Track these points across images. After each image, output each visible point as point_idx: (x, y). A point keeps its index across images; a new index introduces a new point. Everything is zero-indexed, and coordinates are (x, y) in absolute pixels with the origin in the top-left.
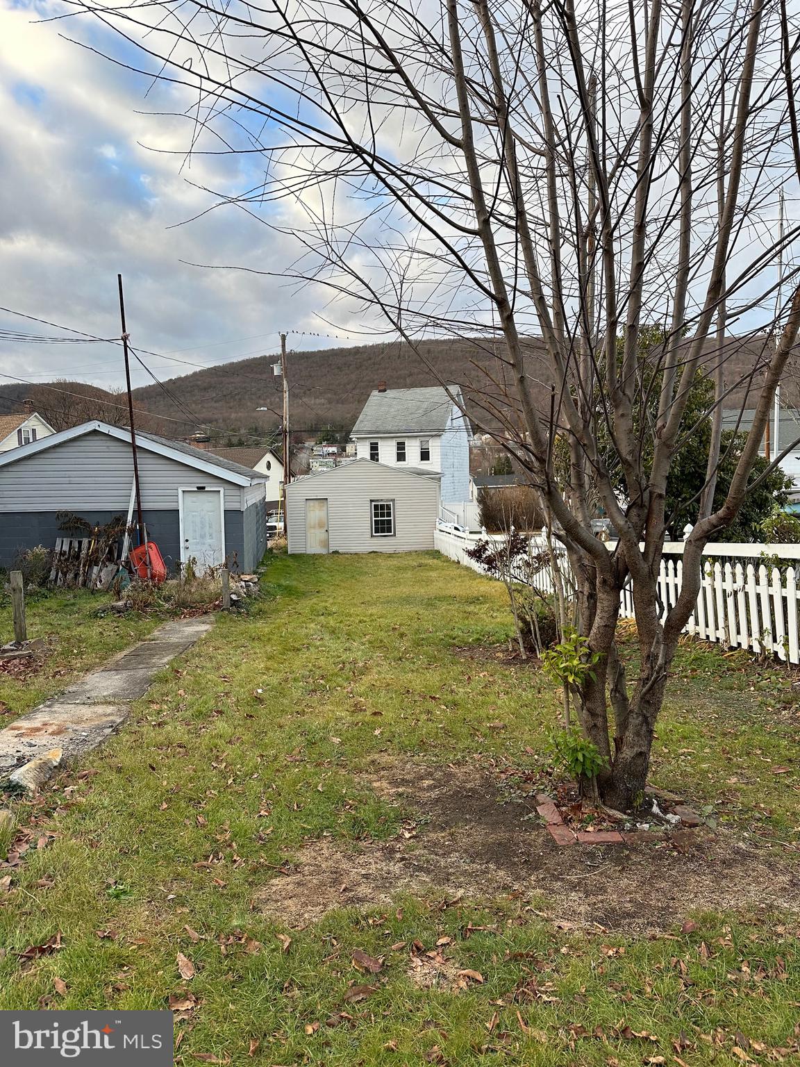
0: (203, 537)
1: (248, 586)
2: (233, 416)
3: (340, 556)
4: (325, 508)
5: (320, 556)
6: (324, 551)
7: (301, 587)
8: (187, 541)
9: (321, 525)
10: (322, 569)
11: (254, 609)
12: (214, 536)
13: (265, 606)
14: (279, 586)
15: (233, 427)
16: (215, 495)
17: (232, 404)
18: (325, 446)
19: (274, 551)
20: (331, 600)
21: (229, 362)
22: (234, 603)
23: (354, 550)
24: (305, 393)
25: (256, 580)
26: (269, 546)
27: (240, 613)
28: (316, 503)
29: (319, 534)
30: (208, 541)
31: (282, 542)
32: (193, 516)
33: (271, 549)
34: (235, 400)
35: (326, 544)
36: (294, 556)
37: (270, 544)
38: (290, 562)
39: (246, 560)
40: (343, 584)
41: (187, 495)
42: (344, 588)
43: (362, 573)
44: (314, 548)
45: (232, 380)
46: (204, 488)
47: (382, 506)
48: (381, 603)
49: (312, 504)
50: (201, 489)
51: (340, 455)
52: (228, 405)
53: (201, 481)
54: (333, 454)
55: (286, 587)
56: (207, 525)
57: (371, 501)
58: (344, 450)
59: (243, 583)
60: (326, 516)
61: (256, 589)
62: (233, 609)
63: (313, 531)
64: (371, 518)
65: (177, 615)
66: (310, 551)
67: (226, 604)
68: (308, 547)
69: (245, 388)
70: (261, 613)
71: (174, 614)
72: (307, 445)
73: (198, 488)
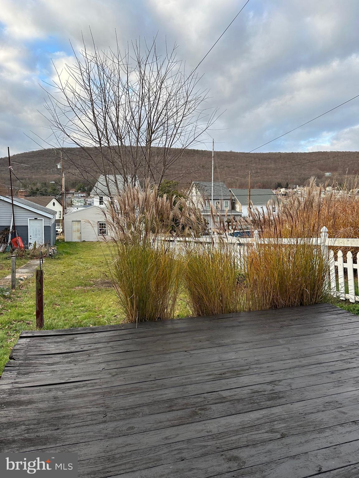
0: (36, 235)
1: (53, 251)
2: (34, 177)
3: (86, 242)
4: (80, 224)
5: (78, 242)
6: (79, 241)
7: (71, 252)
8: (31, 236)
9: (78, 231)
10: (79, 247)
11: (57, 257)
12: (40, 235)
13: (60, 257)
14: (63, 252)
15: (33, 182)
16: (41, 221)
17: (33, 171)
18: (80, 193)
19: (59, 241)
20: (82, 255)
21: (32, 151)
22: (50, 255)
23: (91, 240)
24: (70, 167)
25: (56, 249)
26: (57, 239)
27: (52, 258)
28: (76, 222)
29: (78, 234)
30: (38, 236)
31: (62, 237)
32: (33, 228)
33: (58, 240)
34: (34, 169)
35: (80, 238)
36: (67, 242)
37: (57, 238)
38: (66, 244)
39: (51, 243)
40: (86, 251)
41: (31, 221)
42: (86, 252)
43: (93, 248)
44: (75, 239)
45: (33, 160)
46: (37, 218)
47: (102, 224)
48: (98, 256)
49: (74, 223)
50: (36, 219)
51: (87, 197)
52: (31, 171)
53: (36, 216)
54: (84, 197)
55: (66, 252)
56: (38, 231)
57: (98, 222)
58: (89, 195)
59: (52, 250)
60: (80, 228)
61: (56, 252)
62: (50, 257)
63: (74, 233)
64: (98, 229)
65: (32, 259)
66: (74, 240)
67: (48, 255)
68: (73, 239)
69: (40, 164)
70: (59, 258)
71: (31, 259)
72: (71, 191)
73: (35, 218)
